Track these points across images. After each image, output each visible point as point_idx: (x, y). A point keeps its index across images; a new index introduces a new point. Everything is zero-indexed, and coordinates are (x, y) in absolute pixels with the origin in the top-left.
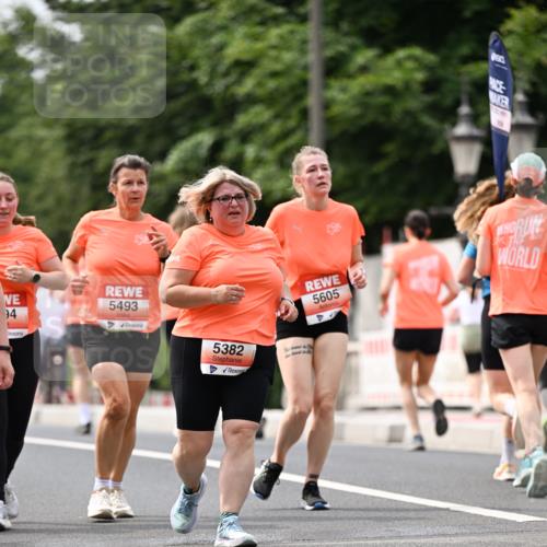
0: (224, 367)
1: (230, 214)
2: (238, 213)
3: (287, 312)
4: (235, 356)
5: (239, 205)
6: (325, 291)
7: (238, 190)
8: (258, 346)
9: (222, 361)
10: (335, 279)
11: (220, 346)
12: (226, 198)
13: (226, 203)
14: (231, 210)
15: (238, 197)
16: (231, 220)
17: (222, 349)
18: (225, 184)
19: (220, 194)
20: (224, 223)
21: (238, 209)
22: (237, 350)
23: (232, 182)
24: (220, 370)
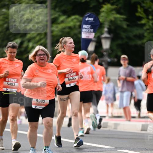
0: (39, 106)
1: (41, 59)
2: (43, 59)
3: (59, 89)
4: (43, 103)
5: (44, 57)
6: (72, 77)
7: (43, 53)
8: (49, 100)
9: (38, 105)
10: (75, 74)
11: (38, 100)
12: (40, 55)
13: (40, 56)
14: (41, 58)
15: (43, 55)
16: (41, 61)
17: (39, 101)
18: (40, 51)
19: (38, 53)
20: (39, 62)
21: (43, 58)
22: (43, 101)
23: (42, 50)
24: (38, 107)
